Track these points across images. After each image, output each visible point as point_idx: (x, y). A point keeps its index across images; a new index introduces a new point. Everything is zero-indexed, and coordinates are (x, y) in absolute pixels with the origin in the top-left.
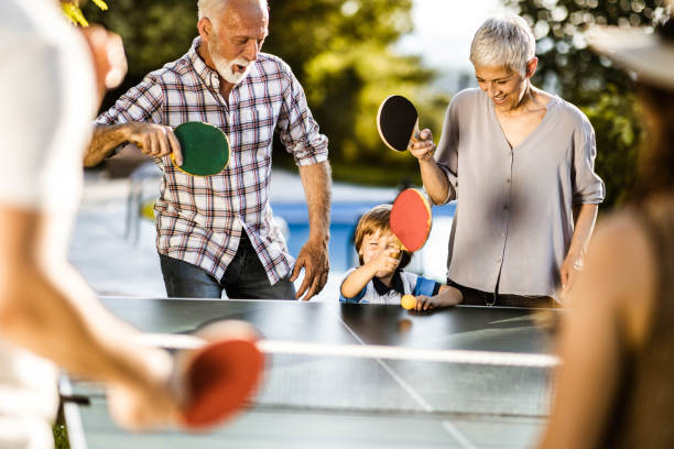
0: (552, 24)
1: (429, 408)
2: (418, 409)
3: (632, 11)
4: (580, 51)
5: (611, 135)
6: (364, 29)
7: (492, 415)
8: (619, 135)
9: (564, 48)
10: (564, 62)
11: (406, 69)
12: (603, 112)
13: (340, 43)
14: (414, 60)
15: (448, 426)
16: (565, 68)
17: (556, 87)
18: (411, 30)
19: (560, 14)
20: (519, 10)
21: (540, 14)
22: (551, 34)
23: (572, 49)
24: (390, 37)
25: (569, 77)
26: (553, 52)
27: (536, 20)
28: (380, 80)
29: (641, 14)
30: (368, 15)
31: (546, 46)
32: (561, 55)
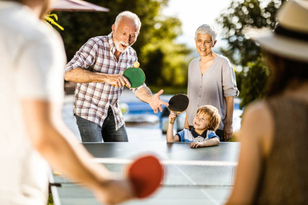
0: (236, 30)
1: (195, 184)
2: (191, 184)
3: (267, 24)
4: (247, 40)
5: (261, 72)
6: (163, 34)
7: (220, 186)
8: (264, 73)
9: (241, 39)
10: (241, 45)
11: (180, 49)
12: (258, 64)
13: (154, 39)
14: (183, 45)
15: (203, 191)
16: (242, 47)
17: (239, 54)
18: (181, 34)
19: (239, 26)
20: (223, 25)
21: (231, 26)
22: (236, 34)
23: (244, 39)
24: (173, 37)
25: (244, 50)
26: (237, 41)
27: (230, 29)
28: (170, 54)
29: (271, 25)
30: (165, 29)
31: (234, 39)
32: (240, 42)
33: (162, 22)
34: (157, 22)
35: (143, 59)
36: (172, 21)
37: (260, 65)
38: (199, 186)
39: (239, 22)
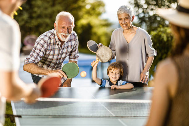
0: (143, 9)
1: (114, 115)
2: (111, 115)
3: (165, 5)
4: (151, 16)
5: (161, 39)
6: (92, 12)
7: (131, 117)
8: (163, 39)
9: (147, 16)
10: (147, 19)
11: (103, 23)
12: (158, 33)
13: (86, 16)
14: (106, 20)
15: (119, 120)
16: (147, 21)
17: (145, 26)
18: (105, 12)
19: (145, 6)
20: (134, 6)
21: (140, 6)
22: (143, 12)
23: (149, 16)
24: (99, 14)
25: (149, 23)
26: (144, 17)
27: (139, 8)
28: (97, 26)
29: (168, 6)
30: (93, 8)
31: (142, 15)
32: (146, 17)
33: (91, 4)
34: (87, 4)
35: (78, 30)
36: (98, 3)
37: (160, 33)
38: (117, 117)
39: (145, 3)
